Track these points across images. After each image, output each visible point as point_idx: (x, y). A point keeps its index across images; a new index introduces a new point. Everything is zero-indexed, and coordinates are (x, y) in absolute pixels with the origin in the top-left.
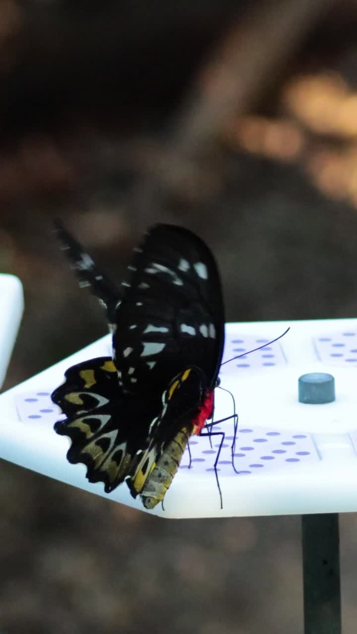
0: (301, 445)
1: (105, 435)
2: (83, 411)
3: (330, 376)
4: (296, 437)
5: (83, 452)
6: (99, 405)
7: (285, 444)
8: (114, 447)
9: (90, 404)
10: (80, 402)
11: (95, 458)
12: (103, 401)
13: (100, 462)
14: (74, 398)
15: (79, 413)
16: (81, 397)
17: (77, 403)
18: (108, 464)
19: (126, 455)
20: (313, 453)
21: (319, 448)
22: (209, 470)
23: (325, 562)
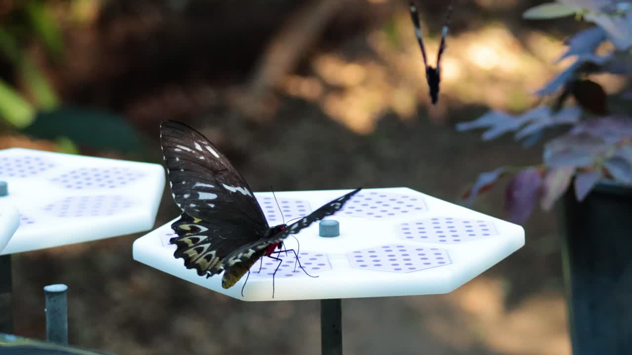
0: (320, 260)
1: (201, 246)
2: (190, 234)
3: (337, 222)
4: (317, 255)
5: (185, 253)
6: (201, 231)
7: (311, 259)
8: (206, 252)
9: (194, 230)
10: (189, 229)
11: (190, 256)
12: (204, 229)
13: (195, 259)
14: (186, 227)
15: (187, 234)
16: (190, 227)
17: (186, 229)
18: (201, 260)
19: (216, 257)
20: (327, 264)
21: (331, 262)
22: (269, 274)
23: (334, 326)
